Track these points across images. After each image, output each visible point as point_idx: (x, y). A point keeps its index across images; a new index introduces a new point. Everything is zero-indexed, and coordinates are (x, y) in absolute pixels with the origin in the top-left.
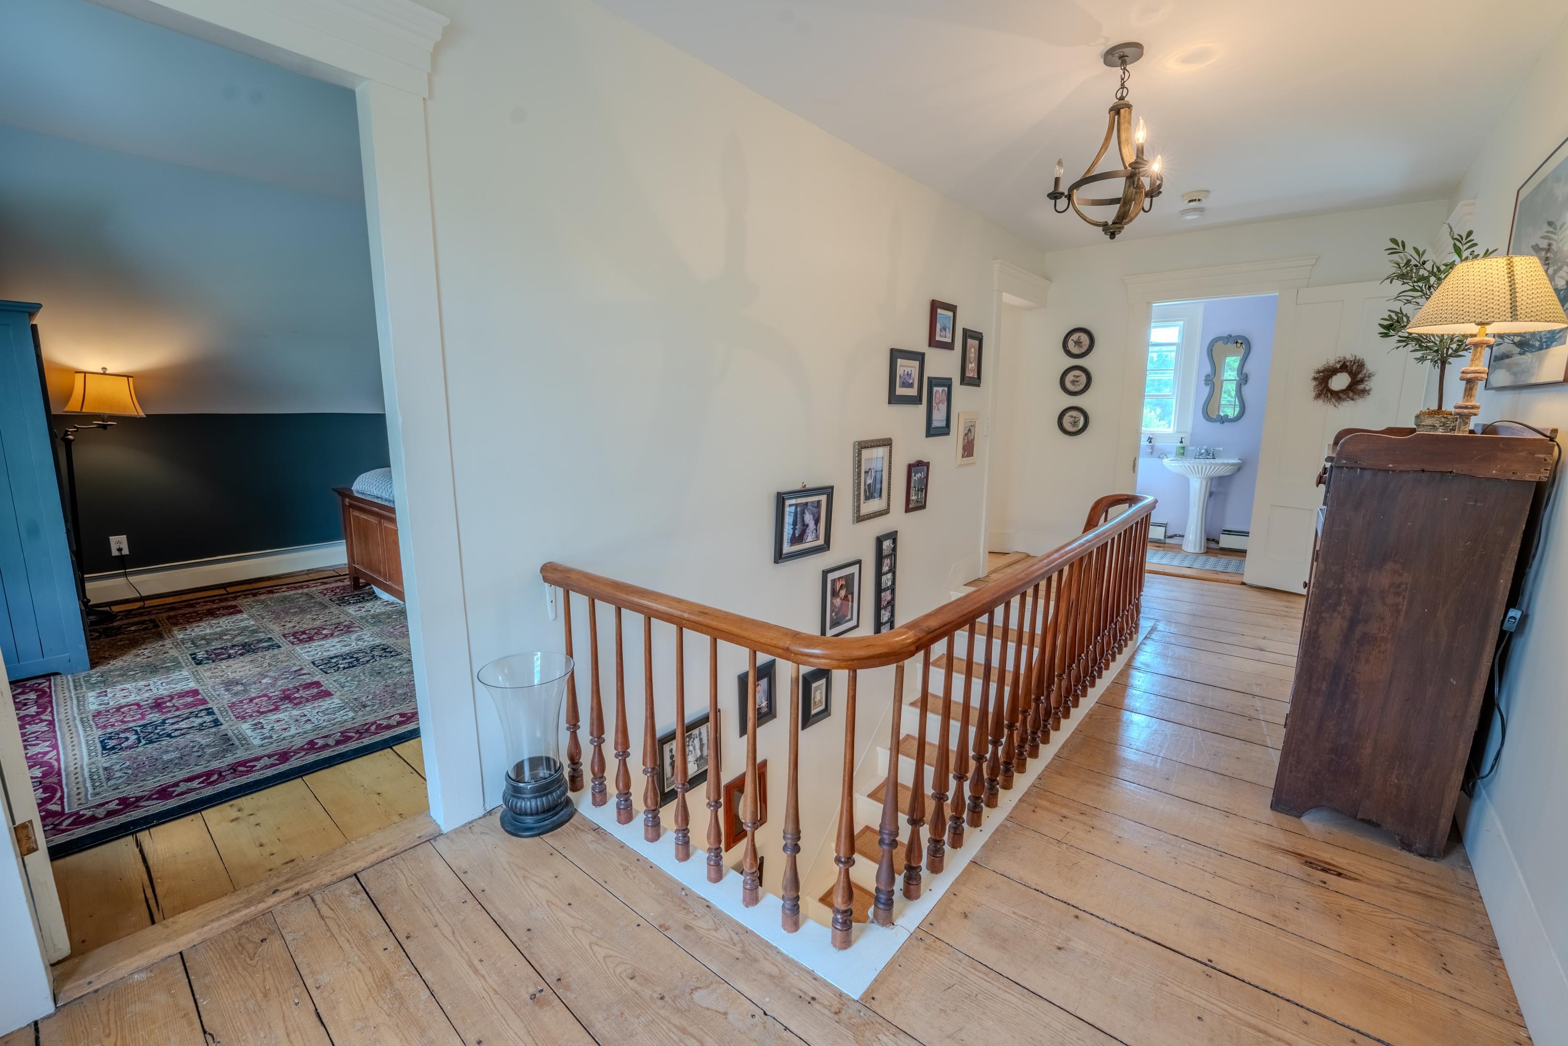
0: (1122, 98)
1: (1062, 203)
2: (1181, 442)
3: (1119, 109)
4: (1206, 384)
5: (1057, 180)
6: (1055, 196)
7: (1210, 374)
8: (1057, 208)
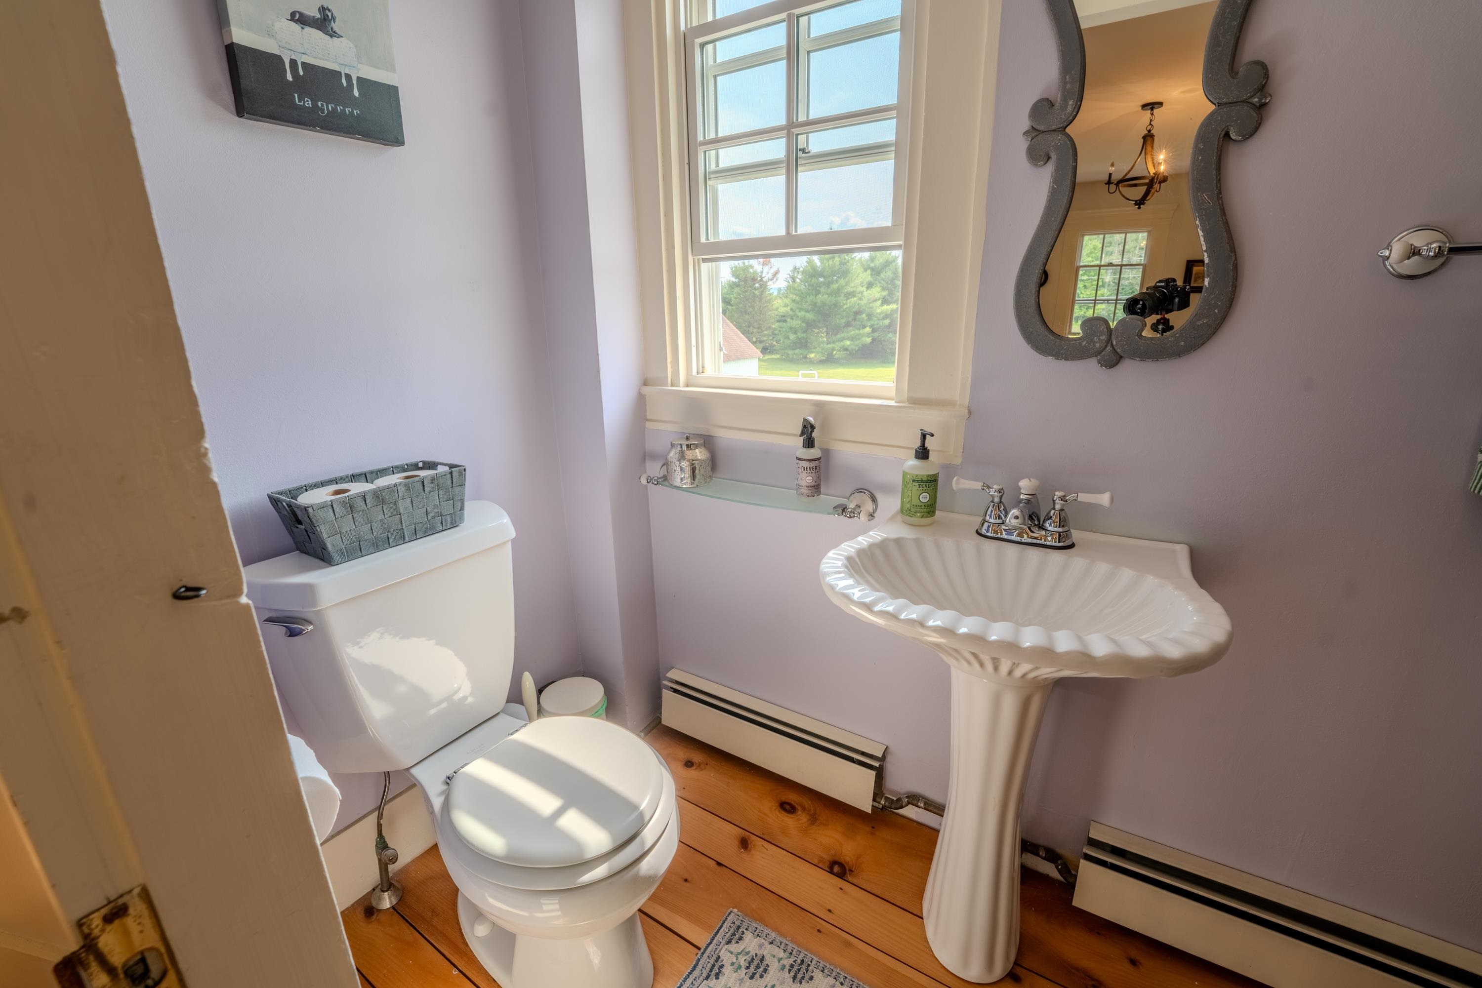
0: (1149, 131)
1: (1113, 187)
2: (923, 453)
3: (1148, 138)
4: (1037, 156)
5: (1110, 175)
6: (1109, 183)
7: (1056, 96)
8: (1110, 191)
